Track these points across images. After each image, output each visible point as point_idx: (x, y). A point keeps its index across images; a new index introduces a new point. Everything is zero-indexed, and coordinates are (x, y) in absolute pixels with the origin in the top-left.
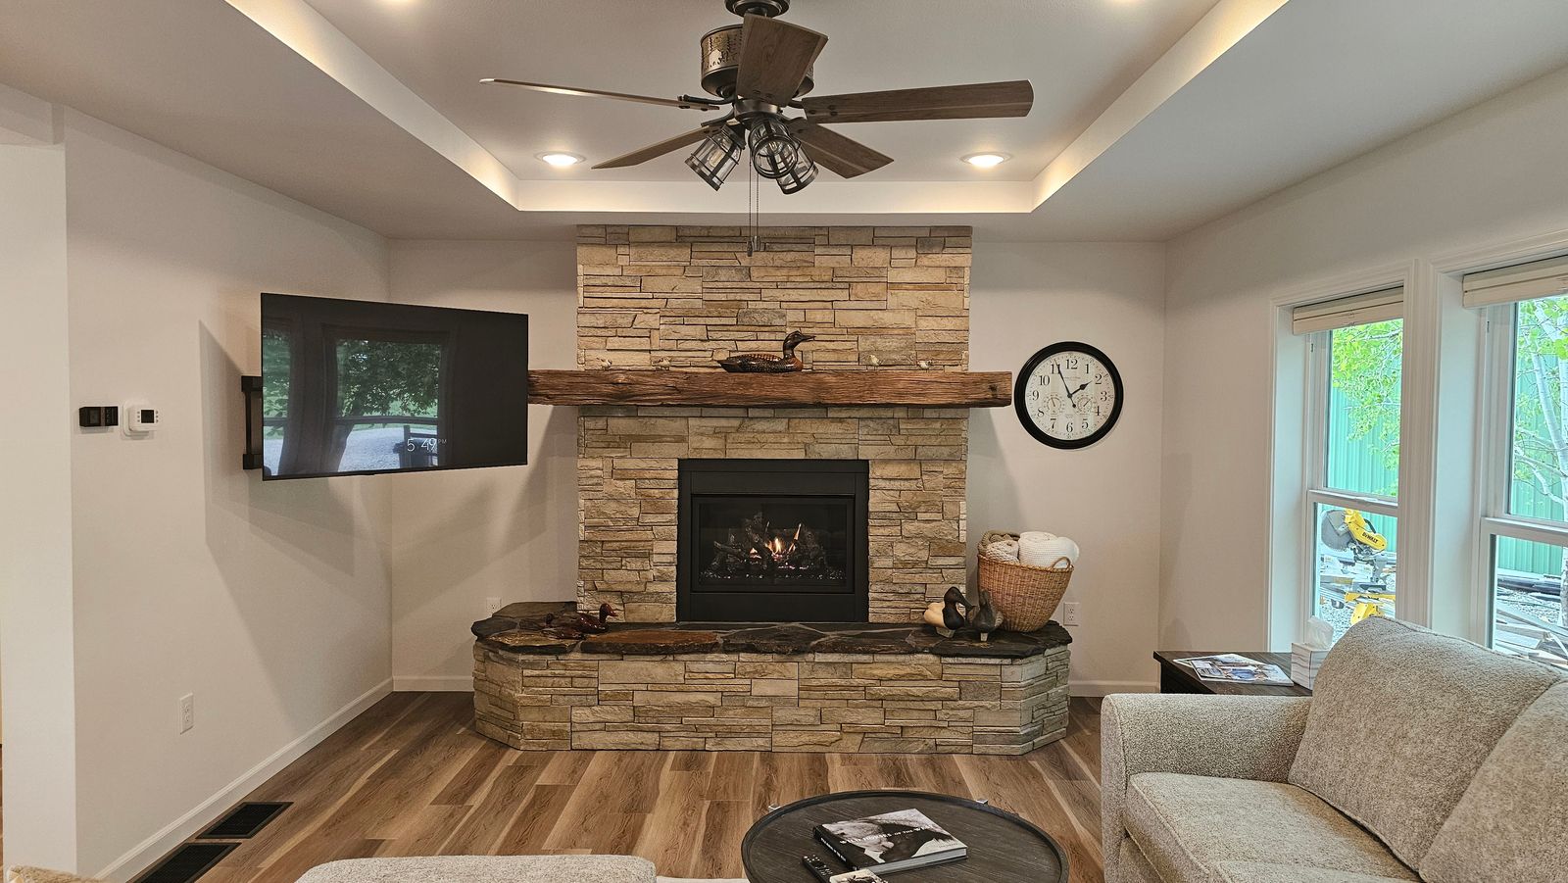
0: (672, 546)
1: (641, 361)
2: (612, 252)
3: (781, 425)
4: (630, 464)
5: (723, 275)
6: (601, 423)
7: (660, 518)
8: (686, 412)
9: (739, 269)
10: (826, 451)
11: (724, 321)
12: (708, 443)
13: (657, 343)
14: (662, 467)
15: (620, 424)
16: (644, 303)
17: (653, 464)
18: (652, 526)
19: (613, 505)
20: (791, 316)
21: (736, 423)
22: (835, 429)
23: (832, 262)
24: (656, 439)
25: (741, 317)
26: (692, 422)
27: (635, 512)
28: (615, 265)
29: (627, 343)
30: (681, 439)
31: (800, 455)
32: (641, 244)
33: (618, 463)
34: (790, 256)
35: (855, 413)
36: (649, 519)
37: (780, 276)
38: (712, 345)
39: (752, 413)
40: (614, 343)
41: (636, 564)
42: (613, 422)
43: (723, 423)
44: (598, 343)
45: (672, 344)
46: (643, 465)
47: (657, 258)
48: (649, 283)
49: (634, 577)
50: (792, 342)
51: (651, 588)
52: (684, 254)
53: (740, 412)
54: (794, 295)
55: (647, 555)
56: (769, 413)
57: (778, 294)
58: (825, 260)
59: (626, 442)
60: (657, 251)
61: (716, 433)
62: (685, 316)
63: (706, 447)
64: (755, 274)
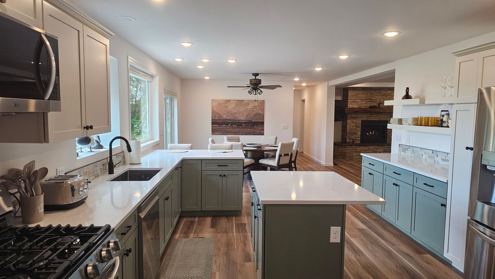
0: (360, 133)
1: (356, 106)
2: (353, 91)
3: (376, 116)
4: (355, 121)
5: (369, 94)
6: (351, 115)
7: (359, 129)
8: (363, 114)
9: (371, 93)
10: (382, 119)
11: (369, 101)
12: (366, 118)
13: (359, 104)
14: (359, 121)
15: (354, 115)
16: (357, 98)
17: (358, 121)
18: (357, 130)
19: (352, 127)
20: (378, 100)
21: (370, 115)
22: (383, 116)
23: (384, 92)
24: (358, 118)
25: (371, 101)
26: (363, 115)
27: (355, 128)
28: (354, 93)
29: (355, 104)
30: (362, 118)
31: (378, 120)
32: (357, 90)
33: (353, 121)
34: (378, 92)
35: (386, 114)
36: (357, 129)
37: (377, 94)
38: (367, 104)
39: (372, 114)
40: (353, 104)
41: (355, 135)
42: (352, 115)
43: (368, 115)
44: (351, 104)
45: (361, 104)
46: (356, 121)
47: (359, 92)
48: (359, 95)
49: (355, 137)
50: (379, 104)
51: (357, 139)
52: (364, 91)
53: (370, 114)
54: (378, 97)
55: (356, 134)
56: (374, 114)
57: (376, 97)
58: (383, 92)
59: (354, 118)
60: (359, 91)
61: (367, 116)
62: (363, 100)
63: (365, 118)
64: (373, 94)
